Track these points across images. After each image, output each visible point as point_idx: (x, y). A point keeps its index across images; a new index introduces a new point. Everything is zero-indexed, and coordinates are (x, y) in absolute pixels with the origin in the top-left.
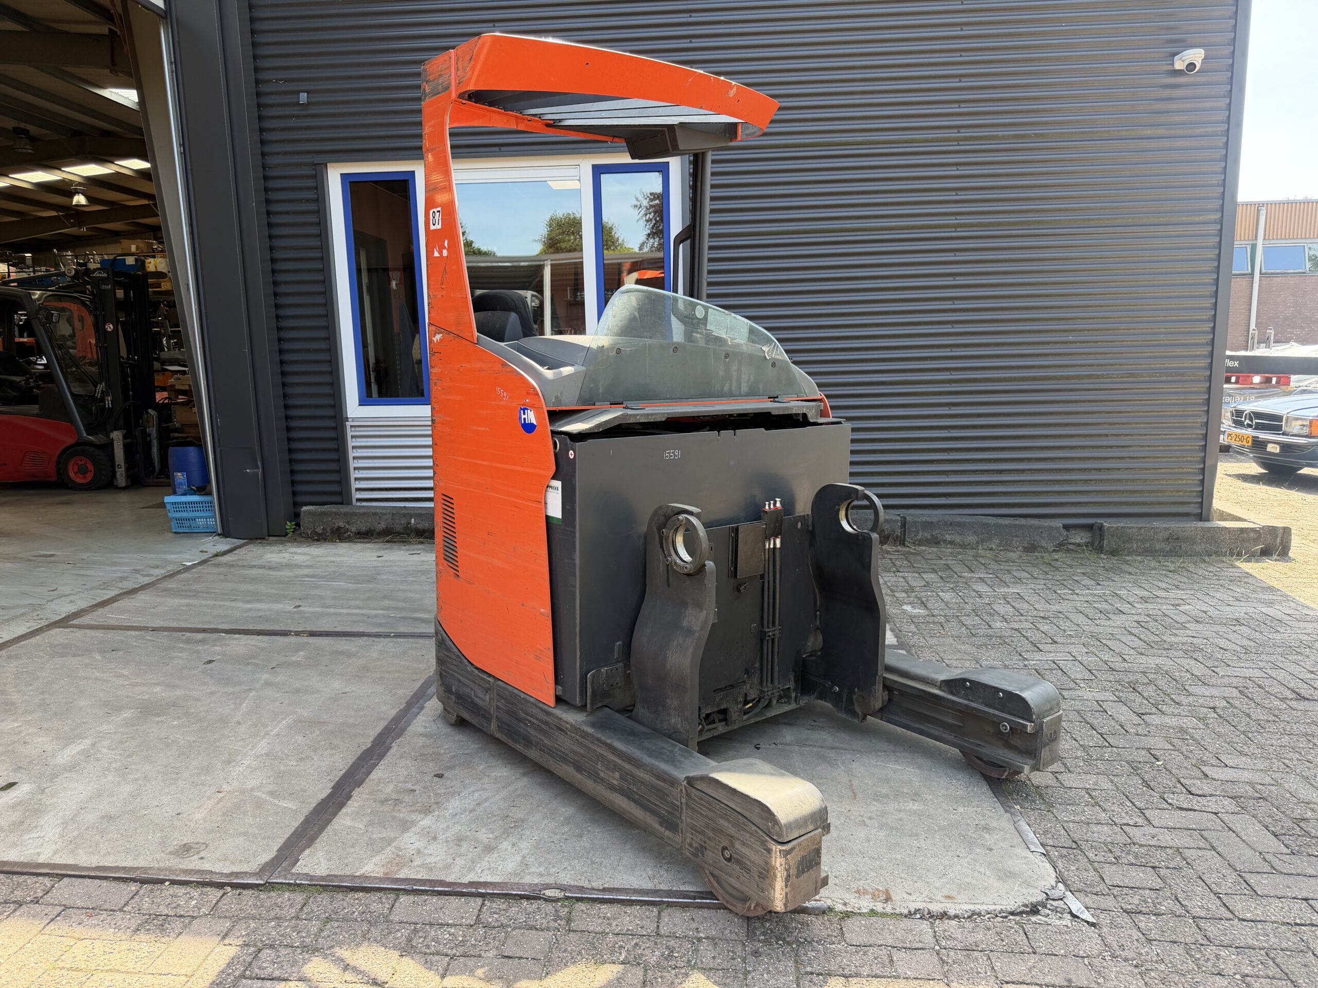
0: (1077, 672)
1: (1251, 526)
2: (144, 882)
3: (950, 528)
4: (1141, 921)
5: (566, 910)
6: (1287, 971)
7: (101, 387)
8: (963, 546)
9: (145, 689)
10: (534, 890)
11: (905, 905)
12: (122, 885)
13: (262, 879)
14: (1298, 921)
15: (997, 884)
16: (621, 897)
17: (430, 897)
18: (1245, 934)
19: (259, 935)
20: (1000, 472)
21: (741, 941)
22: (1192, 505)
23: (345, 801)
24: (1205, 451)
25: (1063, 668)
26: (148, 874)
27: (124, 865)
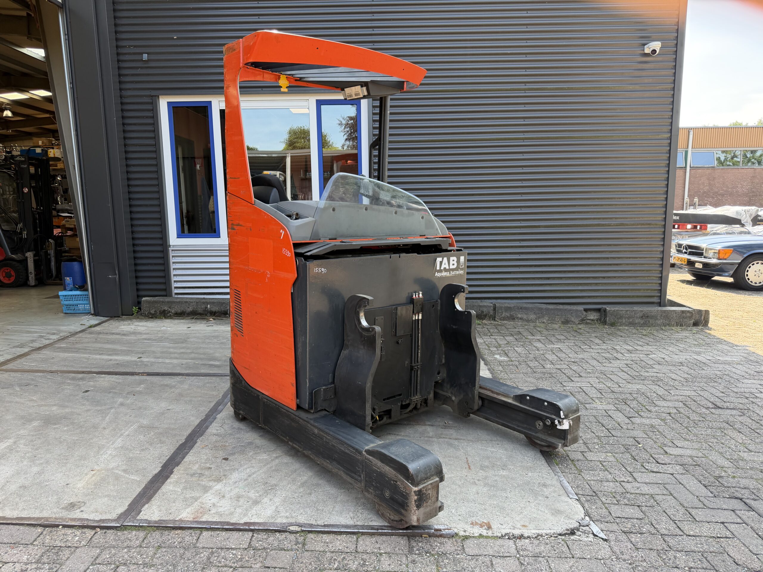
0: (593, 393)
1: (688, 309)
2: (45, 526)
3: (521, 311)
4: (632, 537)
5: (302, 538)
6: (714, 565)
7: (20, 226)
8: (528, 321)
9: (47, 408)
10: (283, 527)
11: (500, 531)
12: (33, 529)
13: (119, 523)
14: (719, 536)
15: (551, 518)
16: (335, 530)
17: (221, 532)
18: (690, 544)
19: (117, 557)
20: (548, 278)
21: (406, 554)
22: (655, 298)
23: (169, 475)
24: (662, 267)
25: (586, 391)
26: (49, 521)
27: (34, 516)
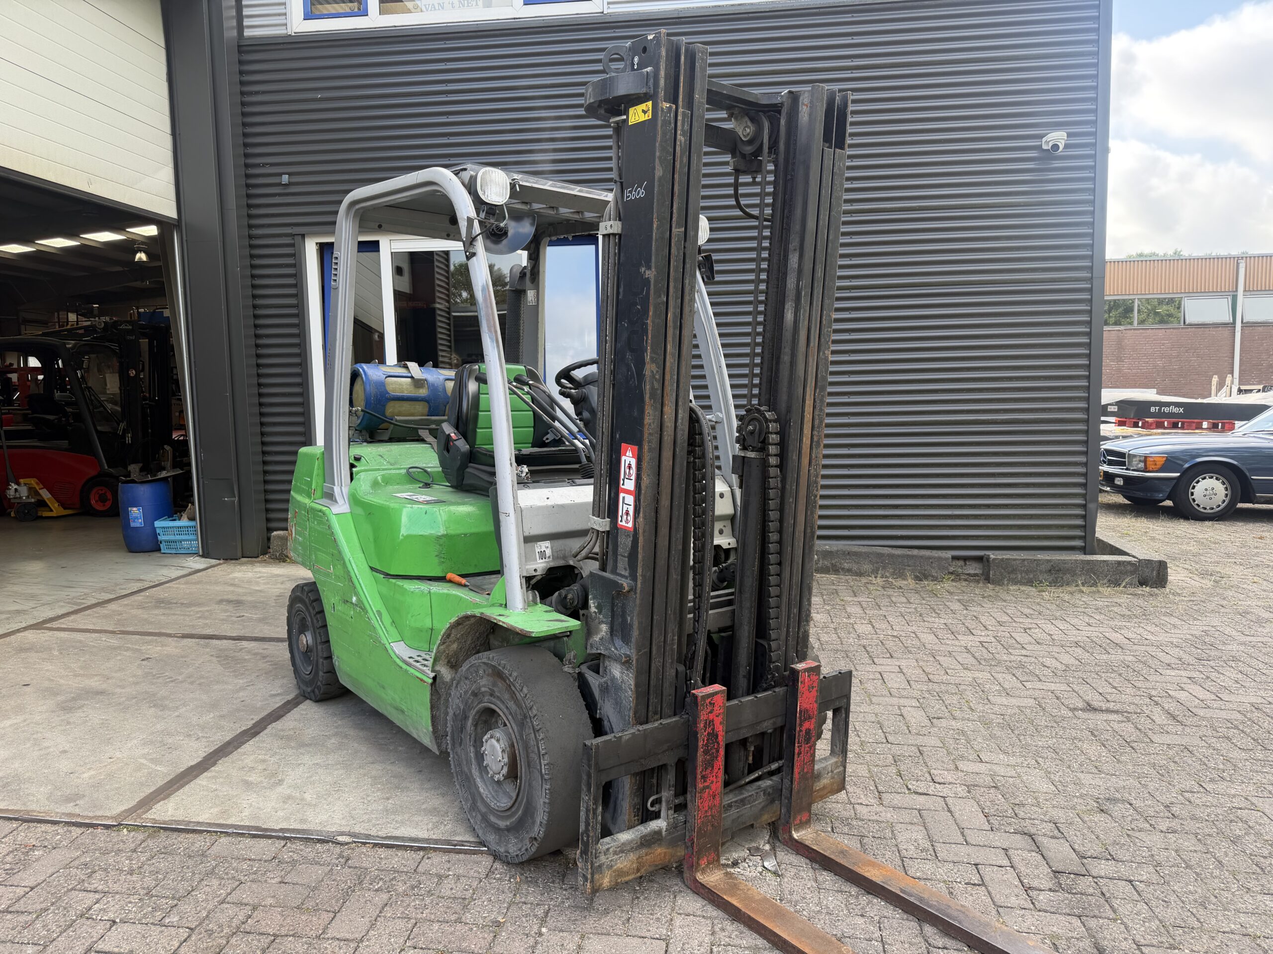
1: (1130, 559)
2: (23, 821)
3: (848, 557)
5: (350, 851)
7: (122, 426)
8: (860, 574)
10: (329, 836)
13: (116, 822)
16: (397, 843)
22: (1077, 540)
23: (209, 767)
24: (1086, 489)
